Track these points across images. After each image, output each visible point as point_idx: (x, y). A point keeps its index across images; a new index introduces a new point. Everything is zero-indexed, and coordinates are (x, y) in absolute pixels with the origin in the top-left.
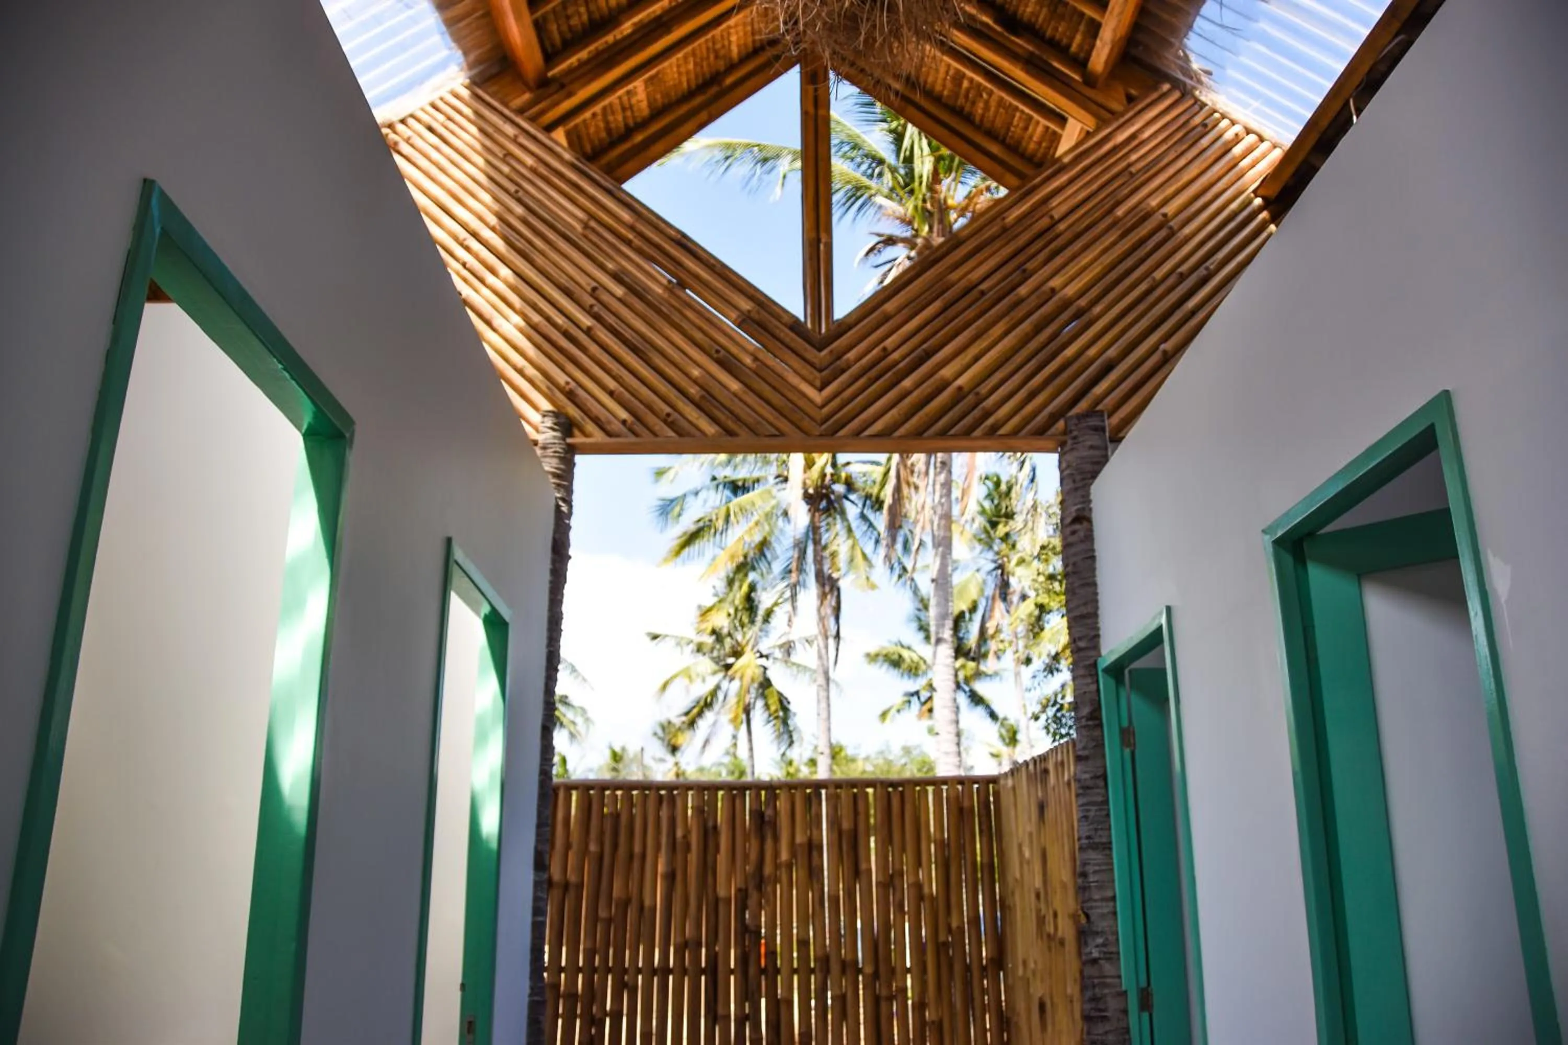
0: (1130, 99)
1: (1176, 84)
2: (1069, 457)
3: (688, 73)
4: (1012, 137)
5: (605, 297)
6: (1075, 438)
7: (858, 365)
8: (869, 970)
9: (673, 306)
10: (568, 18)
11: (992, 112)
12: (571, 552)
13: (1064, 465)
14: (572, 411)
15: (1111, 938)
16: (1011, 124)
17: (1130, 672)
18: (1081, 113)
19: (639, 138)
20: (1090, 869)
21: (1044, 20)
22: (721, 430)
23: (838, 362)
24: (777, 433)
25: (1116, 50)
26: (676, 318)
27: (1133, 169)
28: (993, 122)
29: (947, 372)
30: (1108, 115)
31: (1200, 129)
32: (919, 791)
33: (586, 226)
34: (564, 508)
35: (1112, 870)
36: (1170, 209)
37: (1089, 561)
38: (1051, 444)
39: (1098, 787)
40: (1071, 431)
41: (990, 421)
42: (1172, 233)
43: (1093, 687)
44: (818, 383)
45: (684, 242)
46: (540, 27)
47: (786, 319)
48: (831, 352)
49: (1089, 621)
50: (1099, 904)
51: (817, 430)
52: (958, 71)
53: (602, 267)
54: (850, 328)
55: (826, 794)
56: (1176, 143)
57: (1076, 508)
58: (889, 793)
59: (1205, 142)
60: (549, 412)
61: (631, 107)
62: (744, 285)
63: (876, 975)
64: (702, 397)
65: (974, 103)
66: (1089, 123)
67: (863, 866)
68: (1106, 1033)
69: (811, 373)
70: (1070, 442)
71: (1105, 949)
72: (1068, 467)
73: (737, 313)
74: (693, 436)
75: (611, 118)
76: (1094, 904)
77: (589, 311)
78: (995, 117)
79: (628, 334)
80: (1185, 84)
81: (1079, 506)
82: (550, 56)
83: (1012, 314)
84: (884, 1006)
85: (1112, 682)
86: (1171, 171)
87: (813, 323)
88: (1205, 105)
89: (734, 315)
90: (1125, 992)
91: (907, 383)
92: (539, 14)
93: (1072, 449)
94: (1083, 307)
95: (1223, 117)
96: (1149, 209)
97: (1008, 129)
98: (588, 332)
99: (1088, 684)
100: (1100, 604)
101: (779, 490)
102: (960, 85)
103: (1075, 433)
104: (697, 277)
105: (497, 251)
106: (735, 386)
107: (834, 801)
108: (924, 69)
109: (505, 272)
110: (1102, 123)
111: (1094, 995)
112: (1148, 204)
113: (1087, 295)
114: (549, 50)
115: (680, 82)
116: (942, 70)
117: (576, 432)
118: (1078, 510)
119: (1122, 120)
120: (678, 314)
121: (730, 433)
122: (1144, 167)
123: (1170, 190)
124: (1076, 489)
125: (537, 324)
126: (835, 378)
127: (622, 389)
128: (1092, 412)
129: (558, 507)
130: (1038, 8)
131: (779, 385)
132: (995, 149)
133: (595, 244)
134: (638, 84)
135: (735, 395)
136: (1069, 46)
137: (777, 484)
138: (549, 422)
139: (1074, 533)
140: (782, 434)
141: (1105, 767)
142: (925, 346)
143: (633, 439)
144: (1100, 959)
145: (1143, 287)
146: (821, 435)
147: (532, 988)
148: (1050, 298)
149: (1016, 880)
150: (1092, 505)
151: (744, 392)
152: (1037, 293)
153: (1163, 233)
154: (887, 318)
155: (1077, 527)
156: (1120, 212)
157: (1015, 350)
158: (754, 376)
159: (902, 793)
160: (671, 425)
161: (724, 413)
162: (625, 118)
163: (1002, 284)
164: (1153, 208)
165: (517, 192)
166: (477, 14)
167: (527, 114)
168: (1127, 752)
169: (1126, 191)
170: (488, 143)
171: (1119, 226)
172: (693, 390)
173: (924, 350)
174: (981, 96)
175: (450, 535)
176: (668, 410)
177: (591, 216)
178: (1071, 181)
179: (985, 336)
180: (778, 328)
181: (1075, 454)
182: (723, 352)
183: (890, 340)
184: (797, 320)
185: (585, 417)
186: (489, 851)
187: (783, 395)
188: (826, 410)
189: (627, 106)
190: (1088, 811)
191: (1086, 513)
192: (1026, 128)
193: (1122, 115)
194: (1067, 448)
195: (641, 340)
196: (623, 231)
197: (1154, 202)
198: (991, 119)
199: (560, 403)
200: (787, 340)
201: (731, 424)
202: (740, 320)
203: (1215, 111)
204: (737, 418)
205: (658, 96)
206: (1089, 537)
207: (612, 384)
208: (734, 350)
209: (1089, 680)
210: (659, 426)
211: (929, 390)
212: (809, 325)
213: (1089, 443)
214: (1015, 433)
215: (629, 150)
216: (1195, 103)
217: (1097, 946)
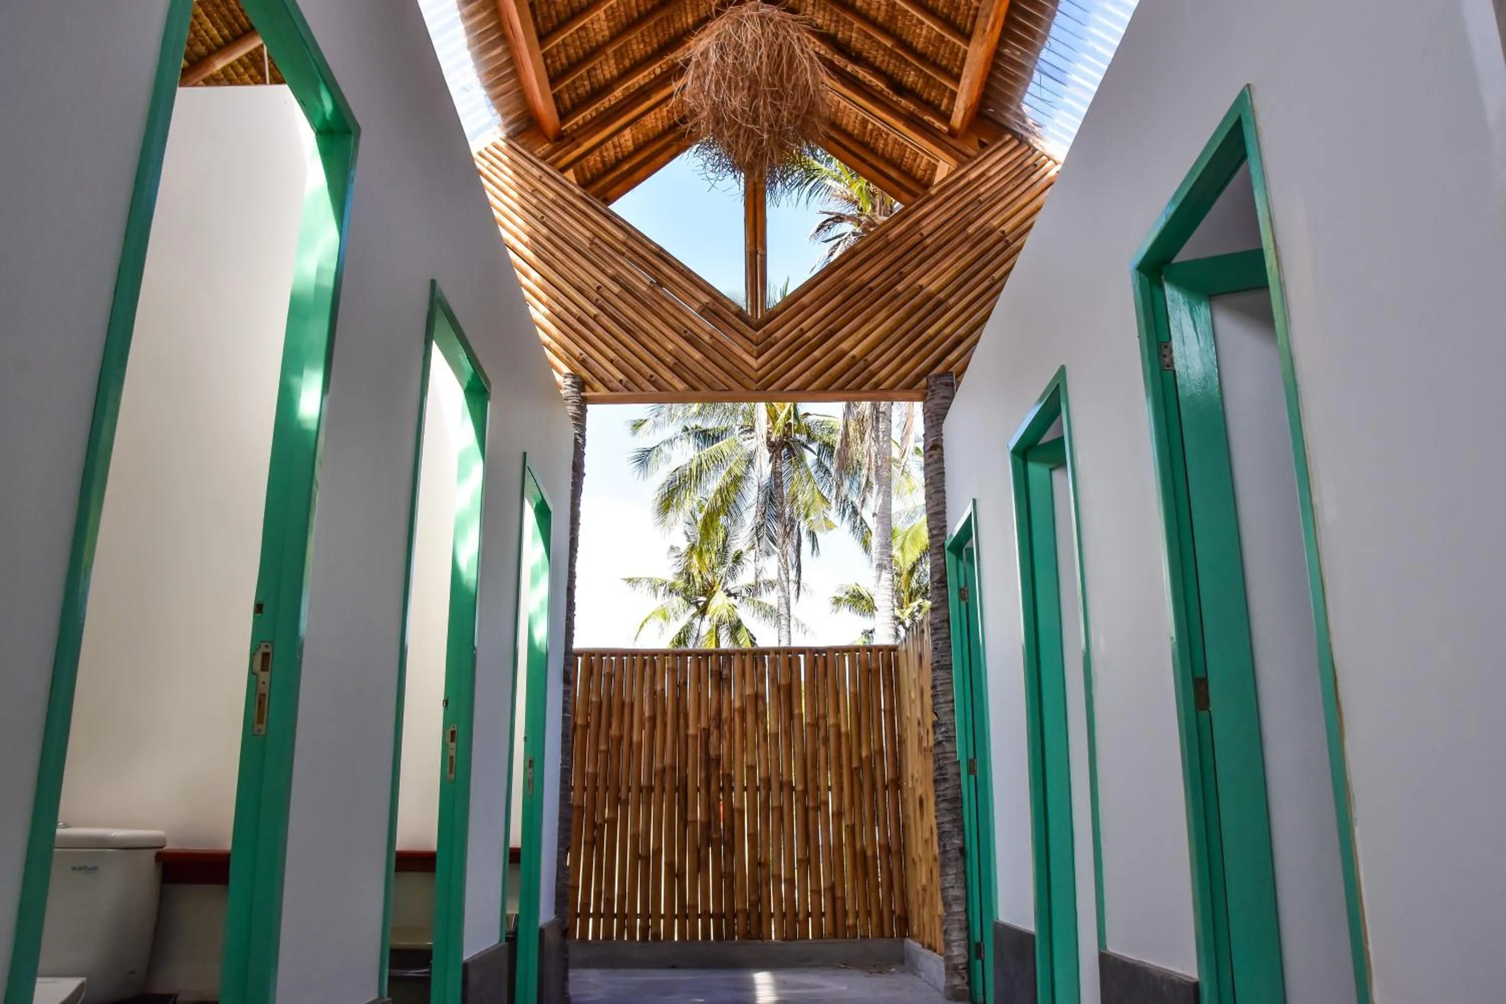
0: (983, 145)
1: (1015, 135)
2: (929, 404)
3: (662, 118)
4: (905, 166)
5: (607, 294)
6: (933, 391)
7: (782, 341)
8: (800, 788)
9: (654, 300)
10: (576, 89)
11: (889, 148)
12: (586, 471)
13: (926, 410)
14: (585, 374)
15: (951, 727)
16: (904, 156)
17: (966, 550)
18: (947, 157)
19: (626, 167)
20: (938, 682)
21: (921, 88)
22: (688, 387)
23: (769, 340)
24: (727, 389)
25: (969, 113)
26: (656, 308)
27: (981, 198)
28: (891, 154)
29: (844, 346)
30: (965, 158)
31: (1032, 168)
32: (838, 656)
33: (592, 243)
34: (580, 441)
35: (952, 682)
36: (1006, 228)
37: (940, 476)
38: (917, 395)
39: (944, 628)
40: (931, 387)
41: (874, 380)
42: (1008, 245)
43: (942, 560)
44: (755, 354)
45: (662, 254)
46: (557, 98)
47: (733, 308)
48: (764, 332)
49: (940, 516)
50: (943, 705)
51: (754, 386)
52: (863, 118)
53: (604, 272)
54: (778, 314)
55: (768, 658)
56: (1013, 179)
57: (932, 439)
58: (815, 658)
59: (1035, 178)
60: (568, 374)
61: (620, 145)
62: (702, 283)
63: (805, 791)
64: (675, 364)
65: (877, 140)
66: (953, 164)
67: (796, 711)
68: (946, 789)
69: (751, 346)
70: (930, 394)
71: (946, 735)
72: (928, 411)
73: (699, 305)
74: (670, 391)
75: (605, 154)
76: (940, 706)
77: (595, 304)
78: (892, 151)
79: (623, 320)
80: (1022, 135)
81: (935, 438)
82: (563, 116)
83: (892, 304)
84: (811, 814)
85: (954, 558)
86: (1009, 199)
87: (752, 311)
88: (1036, 150)
89: (697, 306)
90: (959, 761)
91: (817, 353)
92: (556, 90)
93: (931, 399)
94: (942, 299)
95: (1049, 159)
96: (992, 227)
97: (902, 160)
98: (595, 318)
99: (939, 559)
100: (947, 505)
101: (744, 440)
102: (866, 128)
103: (934, 388)
104: (671, 279)
105: (529, 260)
106: (697, 356)
107: (773, 661)
108: (839, 114)
109: (534, 275)
110: (961, 164)
111: (939, 765)
112: (991, 224)
113: (946, 290)
114: (562, 111)
115: (657, 127)
116: (853, 116)
117: (587, 388)
118: (934, 441)
119: (975, 162)
120: (657, 305)
121: (695, 389)
122: (990, 197)
123: (1007, 214)
124: (933, 426)
125: (559, 313)
126: (766, 351)
127: (619, 358)
128: (946, 373)
129: (576, 440)
130: (916, 78)
131: (728, 353)
132: (893, 174)
133: (597, 255)
134: (627, 133)
135: (698, 362)
136: (940, 106)
137: (742, 433)
138: (569, 381)
139: (931, 456)
140: (730, 389)
141: (948, 614)
142: (830, 327)
143: (626, 393)
144: (942, 741)
145: (986, 283)
146: (757, 390)
147: (563, 760)
148: (919, 293)
149: (908, 718)
150: (943, 437)
151: (704, 360)
152: (910, 290)
153: (1001, 245)
154: (803, 308)
155: (933, 452)
156: (970, 230)
157: (892, 331)
158: (712, 349)
159: (825, 658)
160: (654, 383)
161: (688, 374)
162: (615, 153)
163: (884, 284)
164: (994, 227)
165: (542, 217)
166: (514, 92)
167: (548, 160)
168: (963, 604)
169: (975, 215)
170: (521, 182)
171: (969, 240)
172: (669, 359)
173: (829, 330)
174: (881, 135)
175: (525, 450)
176: (651, 372)
177: (596, 235)
178: (937, 207)
179: (871, 320)
180: (728, 315)
181: (932, 401)
182: (689, 332)
183: (806, 323)
184: (741, 310)
185: (594, 378)
186: (541, 654)
187: (731, 363)
188: (760, 372)
189: (618, 145)
190: (937, 644)
191: (939, 443)
192: (915, 160)
193: (975, 158)
194: (928, 398)
195: (632, 324)
196: (619, 246)
197: (995, 223)
198: (890, 152)
199: (576, 368)
200: (733, 323)
201: (696, 384)
202: (701, 309)
203: (1043, 155)
204: (700, 379)
205: (641, 136)
206: (941, 460)
207: (612, 355)
208: (697, 330)
209: (939, 556)
210: (646, 384)
211: (832, 358)
212: (749, 313)
213: (942, 394)
214: (892, 387)
215: (618, 176)
216: (1029, 148)
217: (942, 733)
